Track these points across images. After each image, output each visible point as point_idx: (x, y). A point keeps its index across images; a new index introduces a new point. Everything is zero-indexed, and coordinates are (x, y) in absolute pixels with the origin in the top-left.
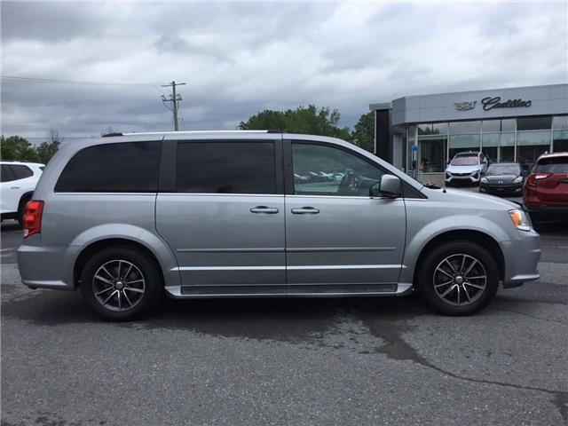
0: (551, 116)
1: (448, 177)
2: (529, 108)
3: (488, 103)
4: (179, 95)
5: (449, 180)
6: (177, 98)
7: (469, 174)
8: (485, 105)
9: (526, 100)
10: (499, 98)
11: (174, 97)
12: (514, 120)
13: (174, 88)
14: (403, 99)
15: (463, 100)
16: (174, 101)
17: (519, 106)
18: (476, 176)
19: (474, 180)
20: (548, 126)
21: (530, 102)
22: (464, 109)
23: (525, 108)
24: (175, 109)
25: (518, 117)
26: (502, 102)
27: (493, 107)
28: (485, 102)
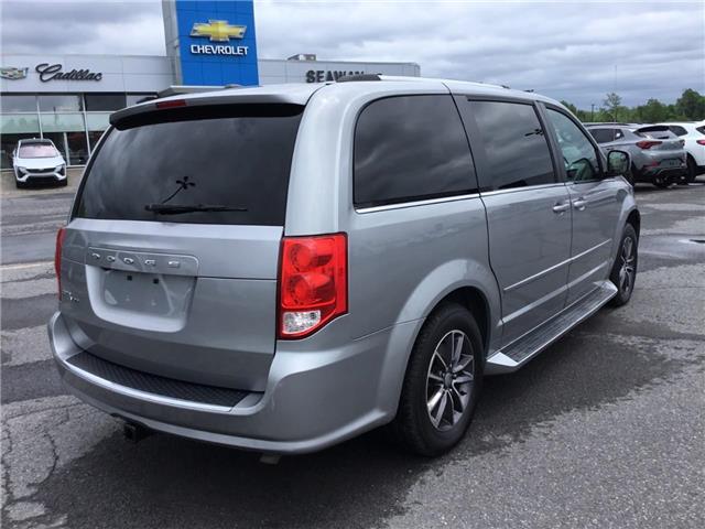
0: (123, 94)
1: (21, 175)
2: (100, 83)
3: (46, 72)
5: (24, 179)
7: (53, 170)
8: (42, 74)
9: (96, 72)
10: (61, 66)
17: (87, 79)
18: (61, 172)
19: (61, 177)
21: (100, 74)
22: (11, 78)
23: (94, 82)
25: (87, 94)
26: (64, 71)
27: (54, 78)
28: (42, 69)
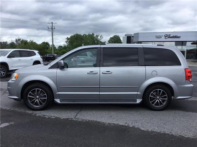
0: (186, 41)
2: (180, 39)
3: (166, 36)
4: (54, 27)
6: (53, 28)
8: (166, 37)
9: (179, 36)
11: (52, 28)
12: (174, 42)
13: (52, 24)
14: (138, 33)
15: (158, 35)
16: (52, 29)
17: (176, 38)
20: (185, 45)
21: (180, 37)
22: (158, 38)
23: (178, 38)
24: (52, 32)
25: (176, 41)
26: (171, 36)
27: (168, 38)
